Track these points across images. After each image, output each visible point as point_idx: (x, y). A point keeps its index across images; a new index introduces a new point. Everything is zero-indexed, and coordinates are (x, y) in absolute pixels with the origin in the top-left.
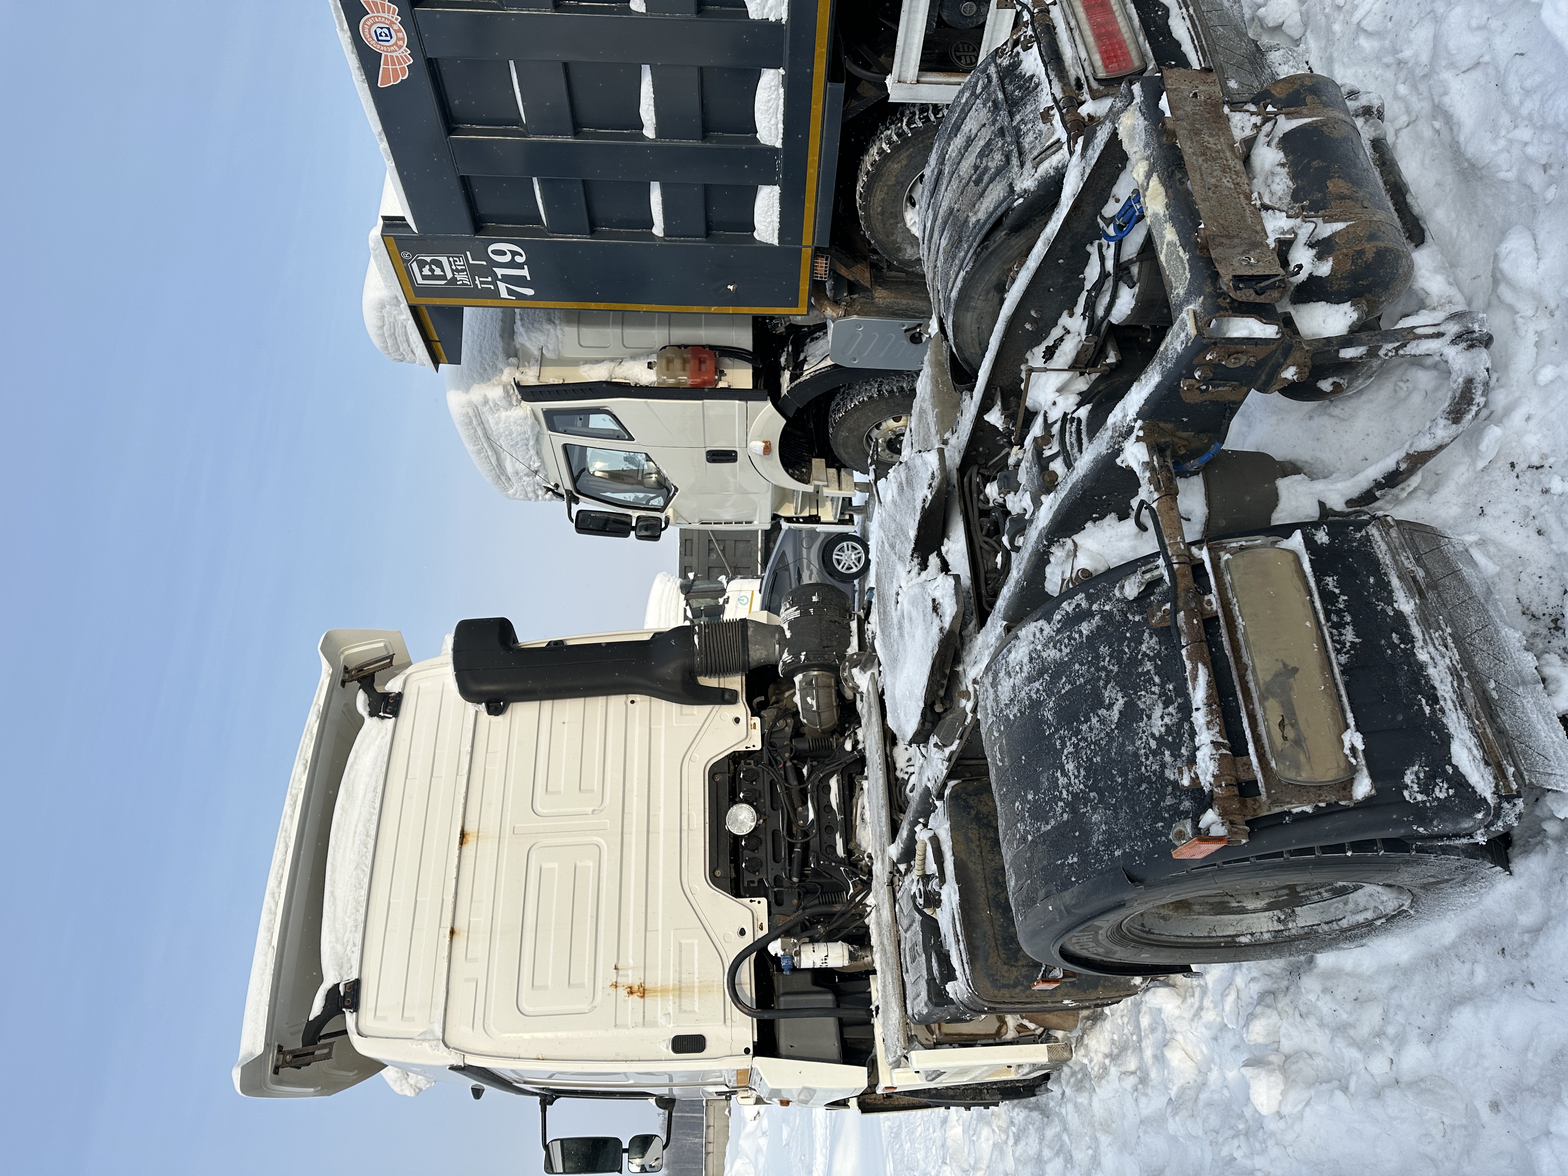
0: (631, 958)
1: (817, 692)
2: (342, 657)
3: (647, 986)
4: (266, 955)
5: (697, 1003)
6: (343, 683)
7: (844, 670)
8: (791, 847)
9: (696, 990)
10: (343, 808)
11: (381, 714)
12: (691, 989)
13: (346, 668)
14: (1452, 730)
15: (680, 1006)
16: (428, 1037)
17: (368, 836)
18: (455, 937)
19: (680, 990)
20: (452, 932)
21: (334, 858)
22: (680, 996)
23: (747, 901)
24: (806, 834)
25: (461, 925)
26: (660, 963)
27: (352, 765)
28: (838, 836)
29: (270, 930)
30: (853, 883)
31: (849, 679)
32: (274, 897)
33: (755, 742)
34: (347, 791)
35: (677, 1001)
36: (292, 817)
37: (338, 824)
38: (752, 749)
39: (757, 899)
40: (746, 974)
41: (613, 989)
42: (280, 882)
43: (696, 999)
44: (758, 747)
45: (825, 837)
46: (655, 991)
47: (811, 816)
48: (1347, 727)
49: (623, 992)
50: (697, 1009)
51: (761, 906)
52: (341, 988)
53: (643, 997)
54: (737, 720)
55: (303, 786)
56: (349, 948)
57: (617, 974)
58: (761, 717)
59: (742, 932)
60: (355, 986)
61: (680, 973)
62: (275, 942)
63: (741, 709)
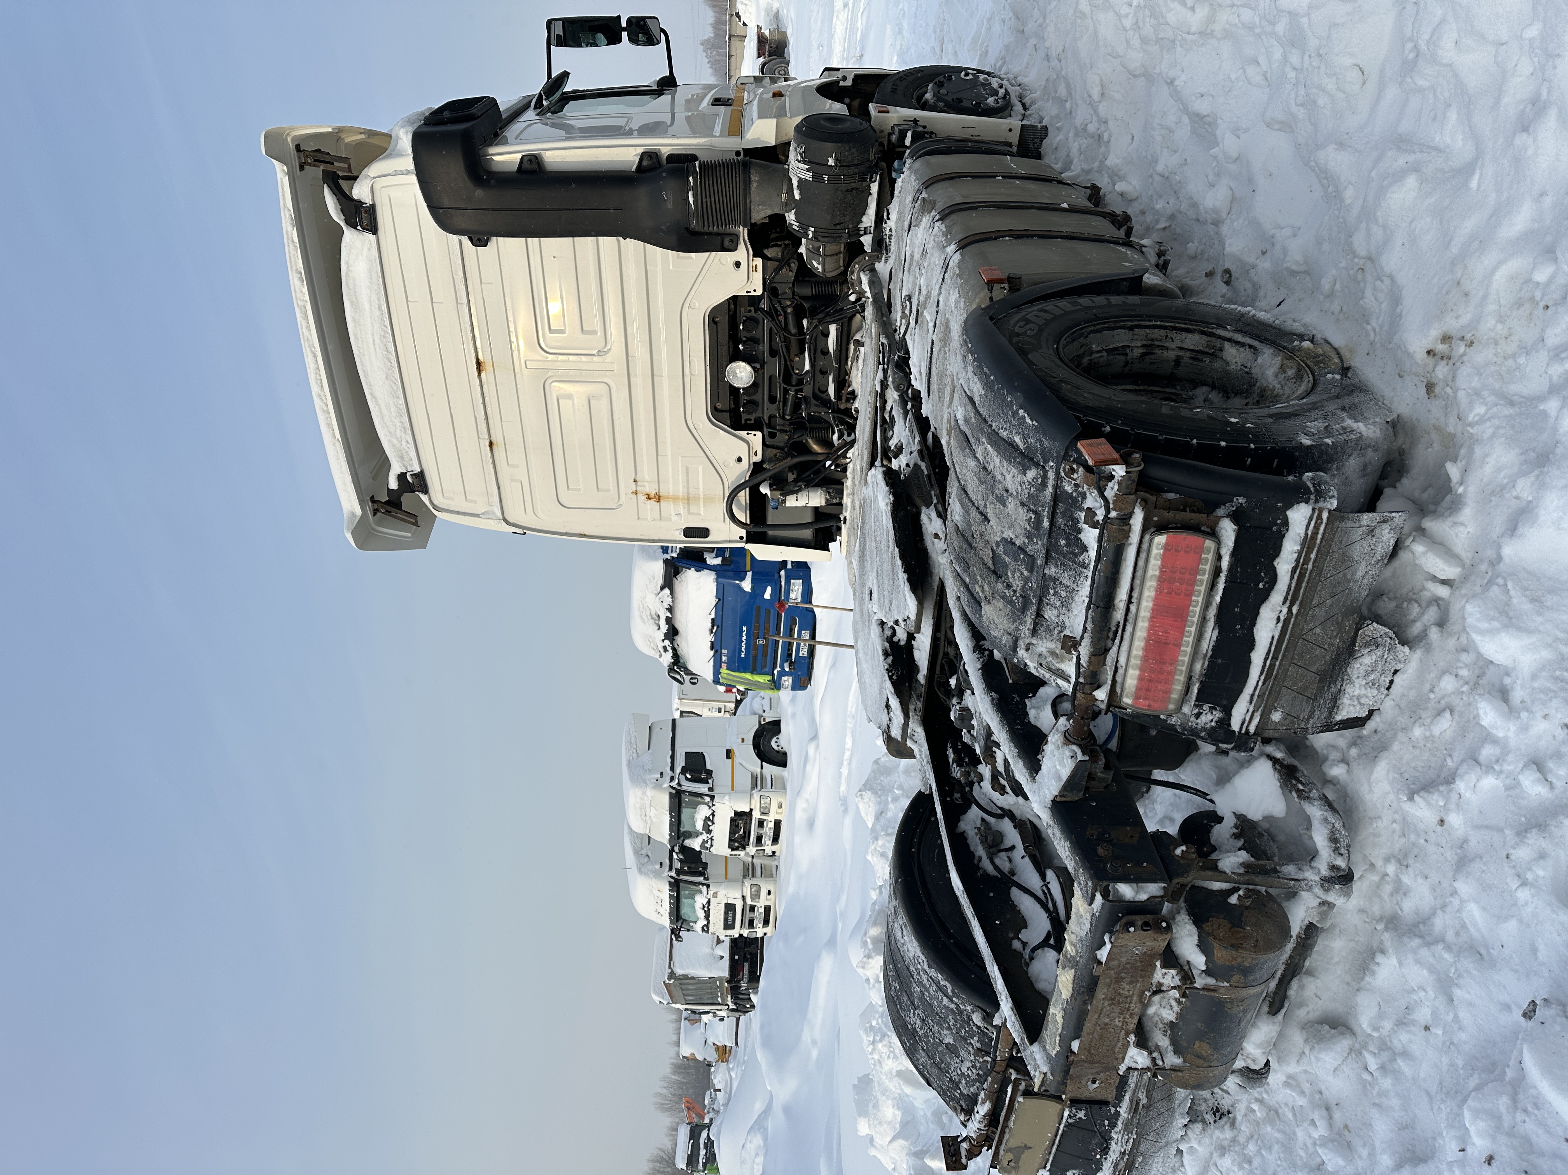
0: (647, 473)
1: (824, 260)
2: (289, 139)
3: (661, 494)
4: (334, 445)
5: (702, 509)
6: (302, 168)
7: (852, 273)
8: (786, 392)
9: (701, 500)
10: (354, 320)
11: (359, 228)
12: (697, 499)
13: (298, 148)
15: (689, 510)
16: (491, 516)
17: (387, 349)
18: (494, 447)
19: (688, 500)
20: (491, 444)
21: (363, 365)
22: (688, 504)
23: (743, 434)
24: (800, 382)
25: (497, 438)
26: (671, 479)
27: (347, 274)
28: (831, 378)
29: (330, 426)
30: (839, 431)
32: (322, 400)
33: (756, 287)
34: (352, 303)
35: (686, 506)
36: (308, 328)
37: (355, 335)
38: (753, 293)
39: (753, 433)
40: (744, 496)
41: (634, 496)
42: (322, 387)
43: (702, 505)
44: (759, 292)
45: (819, 377)
46: (668, 498)
47: (807, 367)
49: (642, 498)
50: (702, 513)
51: (756, 439)
52: (409, 479)
53: (659, 501)
54: (738, 264)
55: (307, 298)
56: (404, 443)
57: (636, 485)
58: (764, 258)
59: (739, 460)
60: (420, 476)
61: (688, 488)
62: (338, 436)
63: (742, 253)
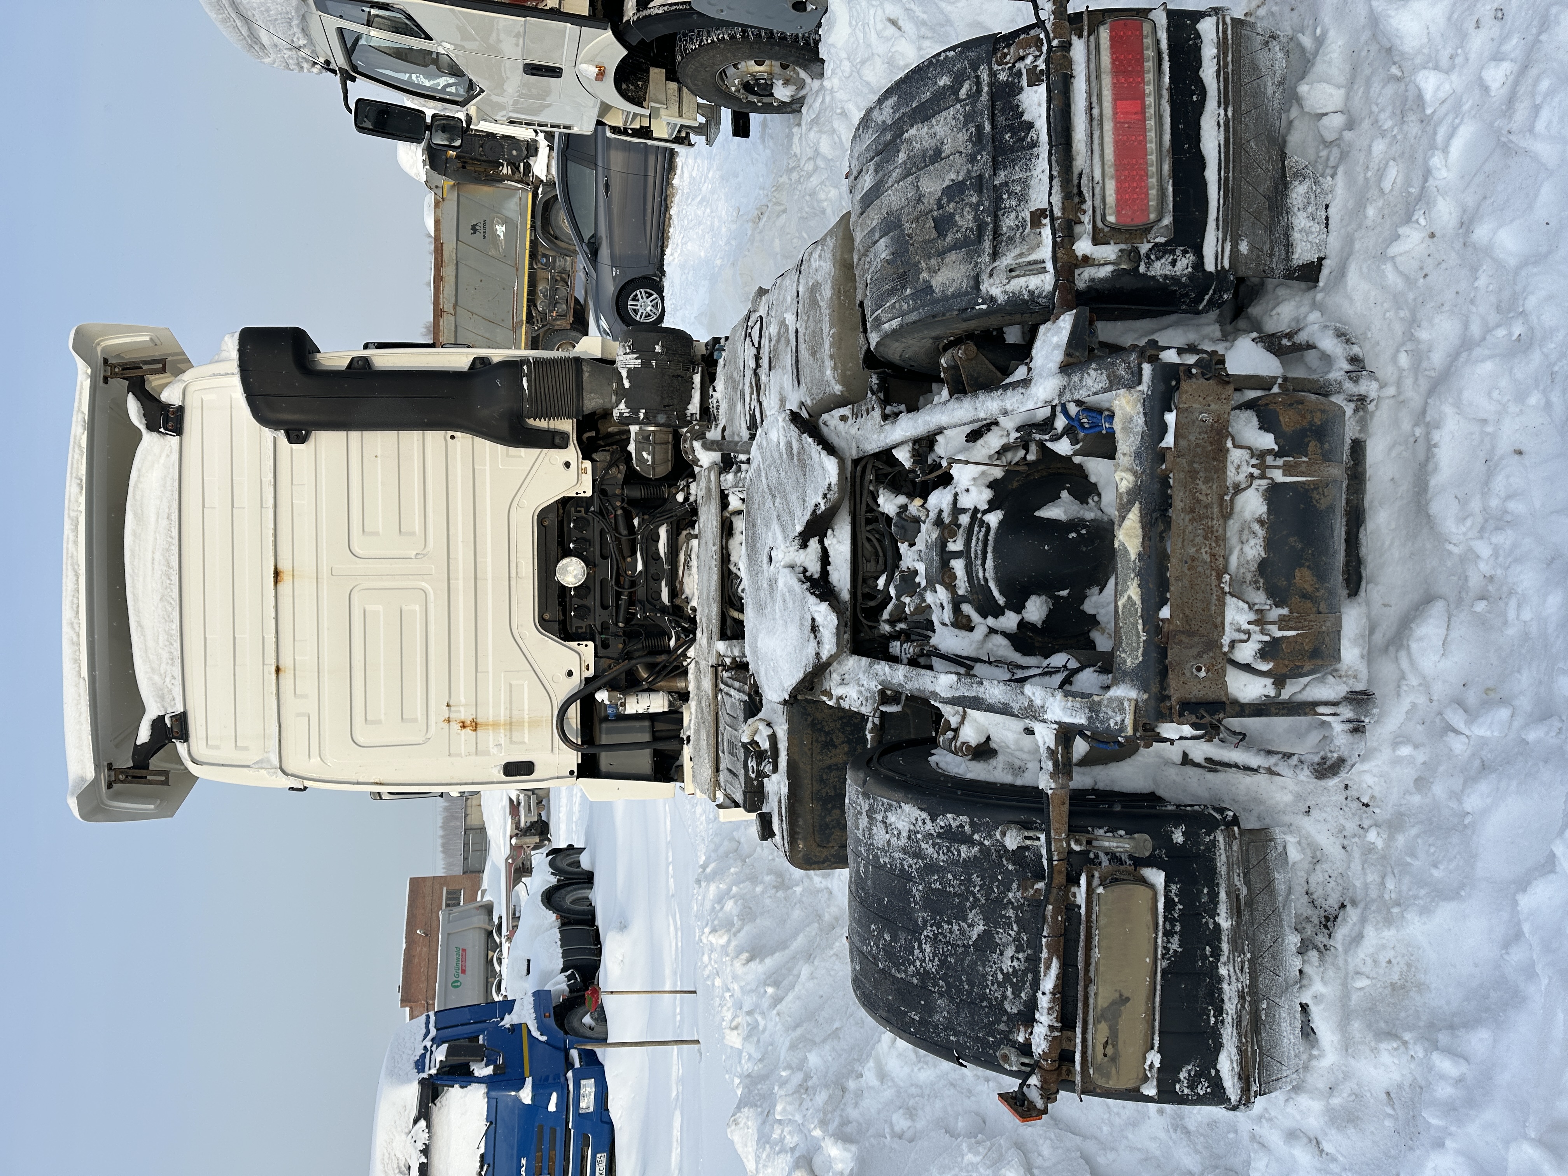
0: (462, 695)
1: (654, 448)
2: (99, 349)
3: (479, 721)
4: (77, 685)
5: (526, 736)
6: (106, 380)
7: (685, 441)
8: (618, 595)
9: (526, 724)
10: (134, 534)
11: (162, 430)
12: (521, 723)
13: (106, 361)
14: (1224, 1041)
15: (511, 738)
16: (265, 765)
17: (169, 566)
18: (281, 675)
19: (511, 725)
20: (278, 670)
21: (134, 587)
22: (511, 730)
23: (574, 644)
24: (633, 584)
25: (286, 662)
26: (491, 700)
27: (136, 485)
28: (663, 583)
29: (77, 661)
30: (676, 633)
31: (689, 451)
32: (73, 628)
33: (586, 489)
34: (135, 514)
35: (508, 734)
36: (76, 543)
37: (132, 551)
38: (582, 495)
39: (585, 643)
40: (574, 713)
41: (446, 724)
42: (77, 612)
43: (526, 731)
44: (589, 493)
45: (652, 583)
46: (487, 725)
47: (640, 567)
48: (1152, 1048)
49: (455, 726)
50: (526, 740)
51: (588, 649)
52: (168, 721)
53: (475, 730)
54: (567, 465)
55: (83, 508)
56: (168, 680)
57: (450, 711)
58: (593, 461)
59: (570, 674)
60: (182, 719)
61: (511, 710)
62: (85, 673)
63: (572, 453)
